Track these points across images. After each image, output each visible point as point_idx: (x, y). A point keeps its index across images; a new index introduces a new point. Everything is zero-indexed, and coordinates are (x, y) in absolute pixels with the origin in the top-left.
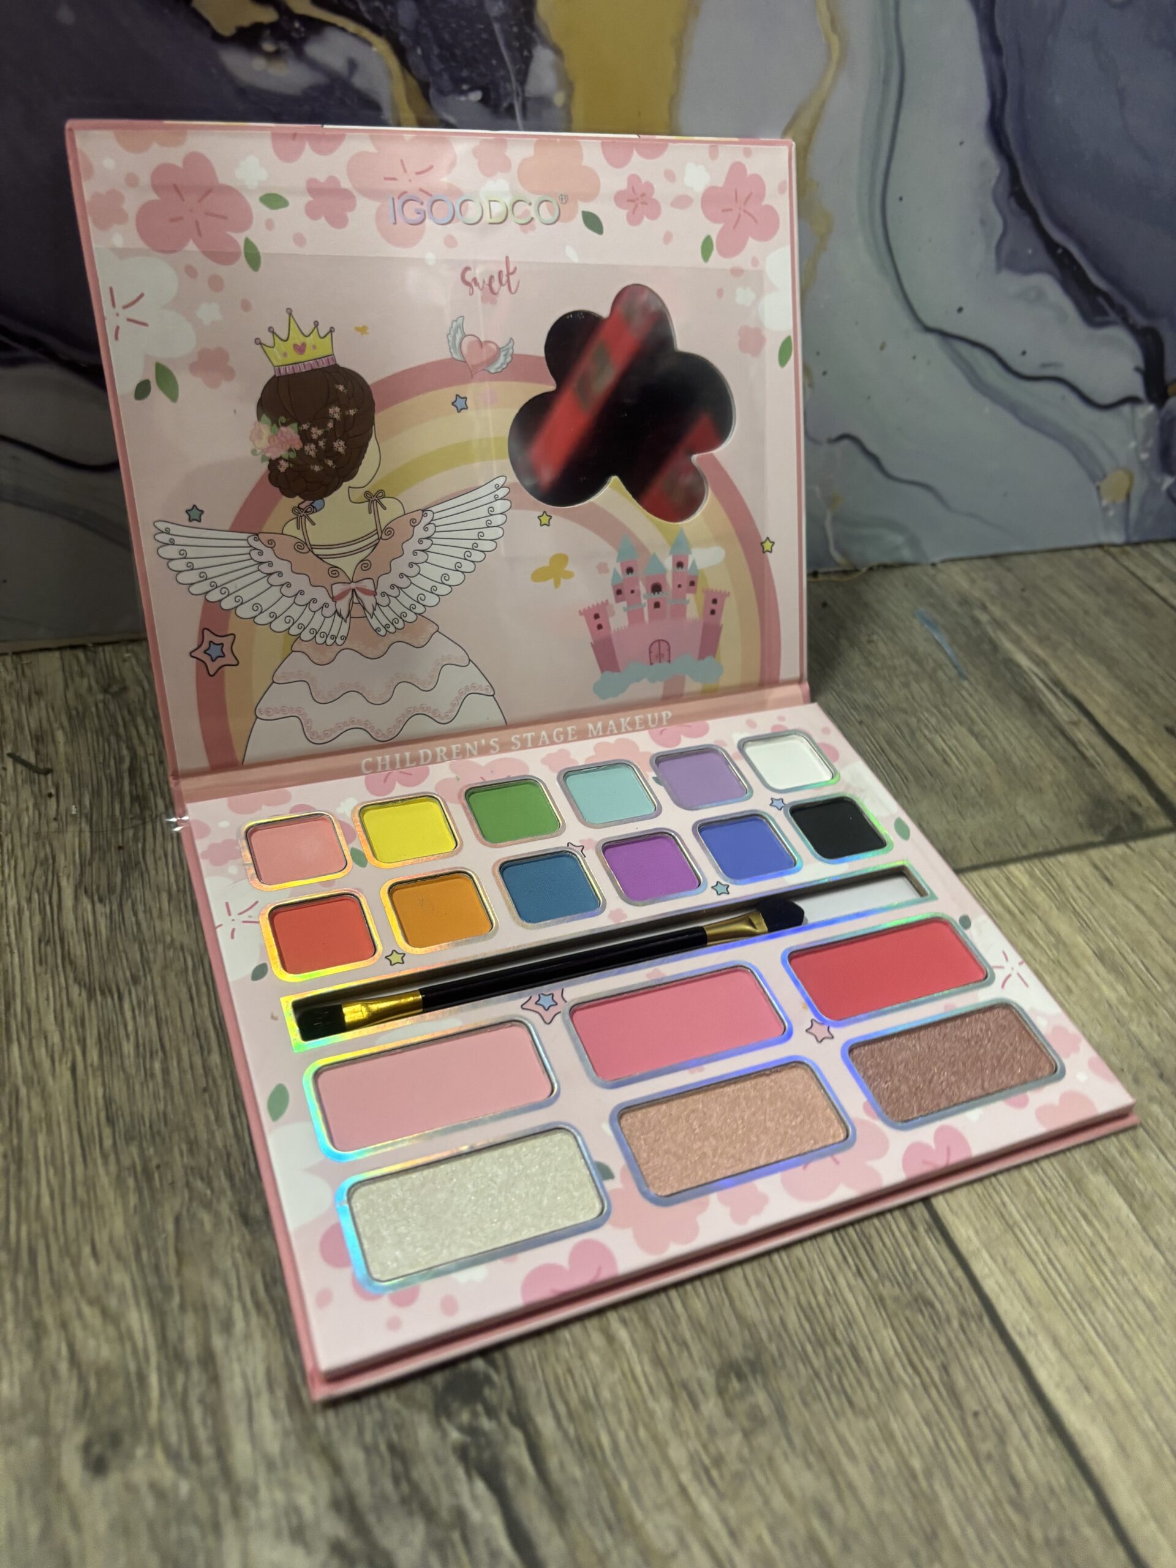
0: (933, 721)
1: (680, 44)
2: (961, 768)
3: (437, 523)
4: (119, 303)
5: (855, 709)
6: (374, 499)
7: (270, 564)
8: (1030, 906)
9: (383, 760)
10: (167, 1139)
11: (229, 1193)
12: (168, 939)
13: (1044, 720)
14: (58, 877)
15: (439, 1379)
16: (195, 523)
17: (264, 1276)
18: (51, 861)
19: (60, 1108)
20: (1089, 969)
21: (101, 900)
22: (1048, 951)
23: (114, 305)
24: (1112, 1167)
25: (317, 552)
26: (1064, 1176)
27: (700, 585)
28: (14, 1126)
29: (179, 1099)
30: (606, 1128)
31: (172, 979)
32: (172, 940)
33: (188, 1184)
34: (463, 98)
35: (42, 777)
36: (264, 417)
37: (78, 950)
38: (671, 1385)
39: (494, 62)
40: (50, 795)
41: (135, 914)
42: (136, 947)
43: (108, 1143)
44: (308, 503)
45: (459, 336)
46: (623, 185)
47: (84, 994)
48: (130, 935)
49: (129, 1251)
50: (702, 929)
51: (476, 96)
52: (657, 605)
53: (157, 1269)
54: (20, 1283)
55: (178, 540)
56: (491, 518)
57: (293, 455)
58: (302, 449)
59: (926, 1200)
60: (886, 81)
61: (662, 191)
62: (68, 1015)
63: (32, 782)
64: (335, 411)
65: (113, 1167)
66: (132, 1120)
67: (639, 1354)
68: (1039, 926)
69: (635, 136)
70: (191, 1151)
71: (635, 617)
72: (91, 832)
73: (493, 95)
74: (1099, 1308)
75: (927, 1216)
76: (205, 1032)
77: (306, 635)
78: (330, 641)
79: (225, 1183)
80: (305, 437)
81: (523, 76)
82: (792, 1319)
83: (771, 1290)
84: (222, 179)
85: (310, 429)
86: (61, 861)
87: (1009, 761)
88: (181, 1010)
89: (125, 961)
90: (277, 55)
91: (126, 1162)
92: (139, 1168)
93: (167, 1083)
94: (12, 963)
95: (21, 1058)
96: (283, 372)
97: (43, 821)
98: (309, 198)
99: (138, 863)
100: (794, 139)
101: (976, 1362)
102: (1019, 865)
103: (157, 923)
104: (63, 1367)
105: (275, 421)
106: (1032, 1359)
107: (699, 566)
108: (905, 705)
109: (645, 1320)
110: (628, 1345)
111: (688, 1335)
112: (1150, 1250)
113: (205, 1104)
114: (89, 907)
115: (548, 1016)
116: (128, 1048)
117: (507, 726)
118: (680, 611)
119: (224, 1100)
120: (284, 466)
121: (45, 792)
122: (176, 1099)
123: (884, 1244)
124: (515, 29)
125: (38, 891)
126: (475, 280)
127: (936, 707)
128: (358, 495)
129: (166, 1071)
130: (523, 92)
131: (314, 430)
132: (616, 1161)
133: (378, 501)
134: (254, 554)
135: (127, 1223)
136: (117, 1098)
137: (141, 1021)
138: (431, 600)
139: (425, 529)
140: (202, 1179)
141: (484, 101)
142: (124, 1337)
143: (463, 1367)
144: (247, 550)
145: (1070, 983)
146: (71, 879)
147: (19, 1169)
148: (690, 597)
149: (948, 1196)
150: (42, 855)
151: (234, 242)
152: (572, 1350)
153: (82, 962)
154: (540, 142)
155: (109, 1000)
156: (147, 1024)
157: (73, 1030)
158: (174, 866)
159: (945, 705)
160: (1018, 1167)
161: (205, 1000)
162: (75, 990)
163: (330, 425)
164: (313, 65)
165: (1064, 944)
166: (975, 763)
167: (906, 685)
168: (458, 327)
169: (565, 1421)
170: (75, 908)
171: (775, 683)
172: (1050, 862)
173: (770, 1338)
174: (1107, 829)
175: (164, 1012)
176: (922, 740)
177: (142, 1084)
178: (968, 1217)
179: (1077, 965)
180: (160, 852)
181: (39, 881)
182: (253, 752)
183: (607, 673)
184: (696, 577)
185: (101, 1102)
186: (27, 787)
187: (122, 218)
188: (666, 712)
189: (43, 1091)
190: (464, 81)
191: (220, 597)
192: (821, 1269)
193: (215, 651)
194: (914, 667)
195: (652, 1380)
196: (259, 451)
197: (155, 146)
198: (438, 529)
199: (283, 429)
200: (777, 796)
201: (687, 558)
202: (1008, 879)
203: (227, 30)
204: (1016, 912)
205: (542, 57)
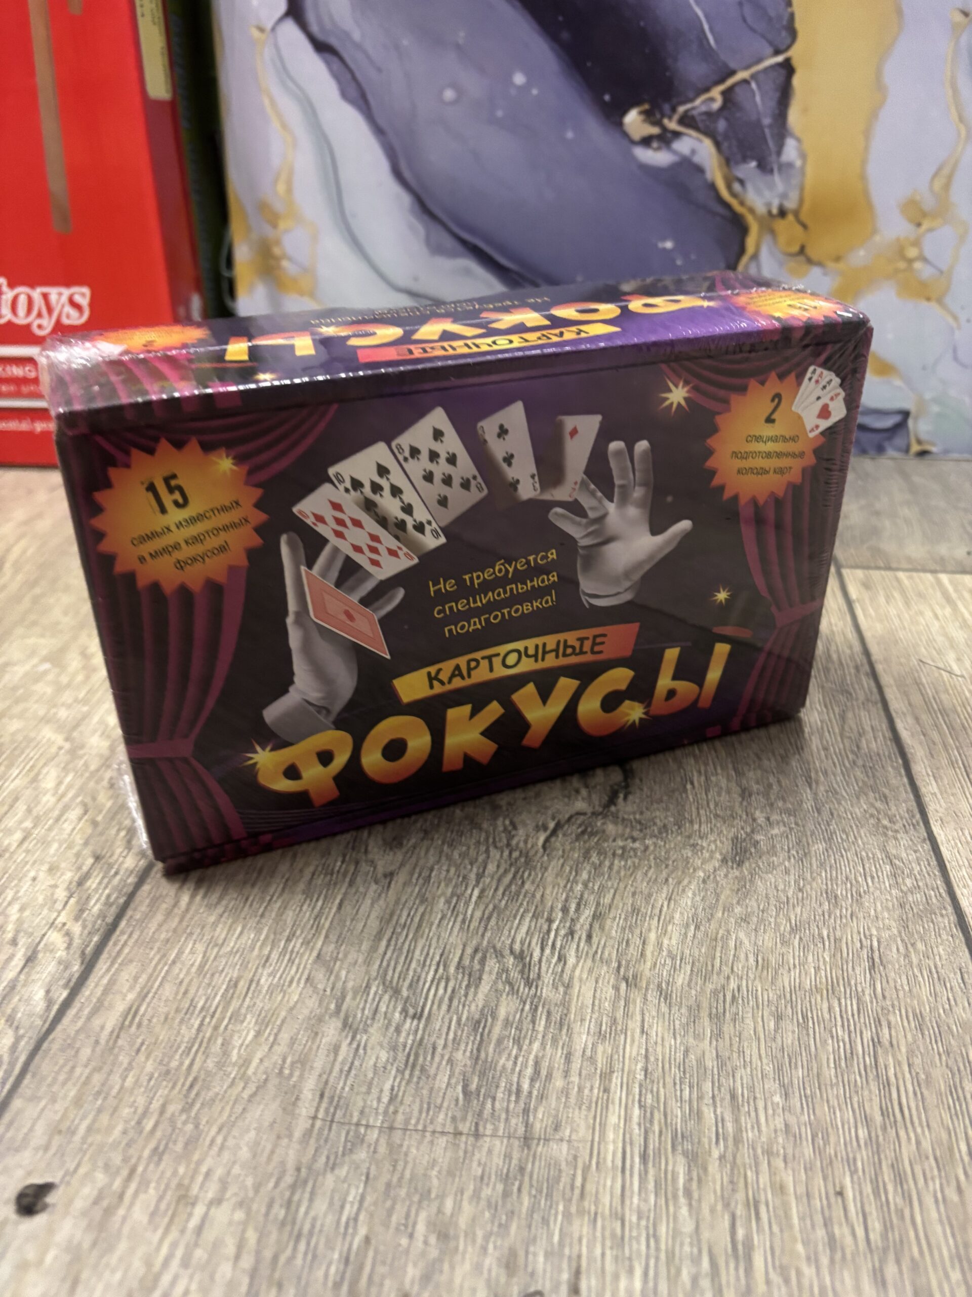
1: (867, 134)
51: (754, 164)
81: (779, 153)
164: (675, 152)
205: (790, 145)
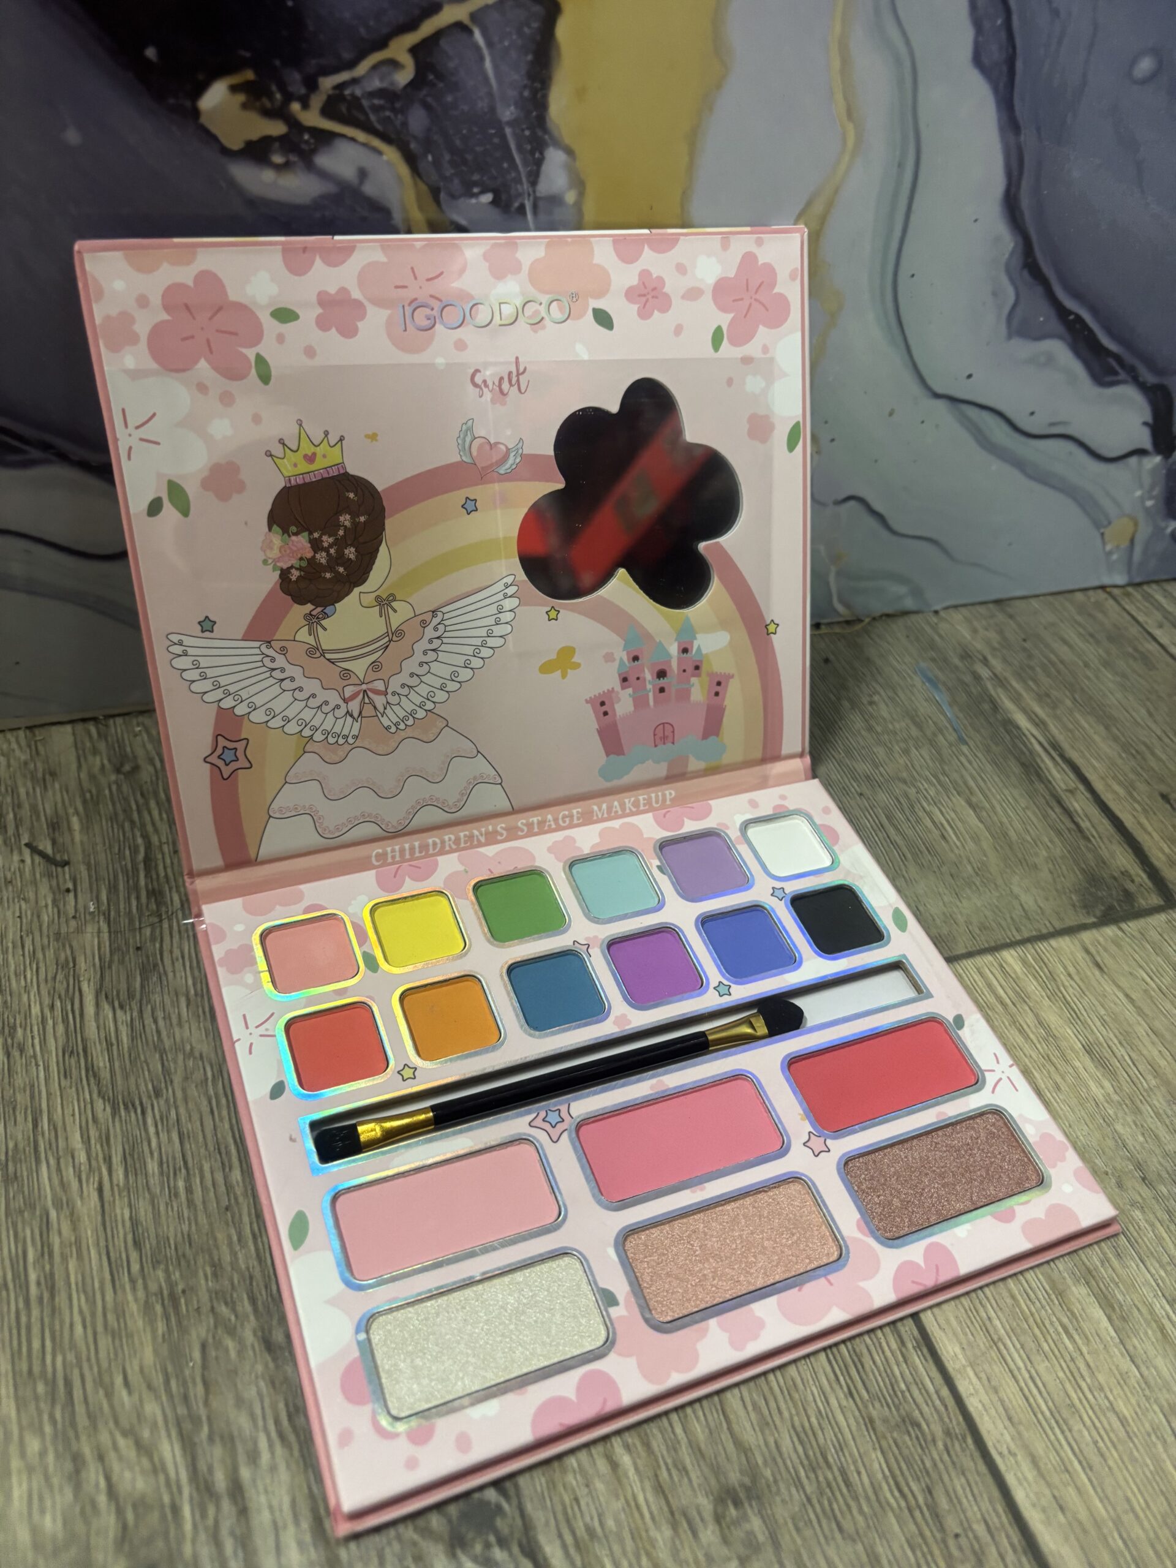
0: (932, 792)
1: (693, 139)
2: (958, 843)
3: (447, 623)
4: (132, 423)
5: (855, 779)
6: (384, 603)
7: (283, 670)
8: (1023, 996)
9: (393, 851)
10: (192, 1262)
11: (252, 1318)
12: (188, 1048)
13: (1040, 787)
14: (79, 982)
15: (453, 1510)
16: (207, 634)
17: (287, 1405)
18: (71, 965)
19: (89, 1234)
20: (1077, 1064)
21: (122, 1007)
22: (1038, 1046)
23: (126, 426)
24: (1093, 1277)
25: (328, 656)
26: (1047, 1287)
27: (704, 668)
28: (46, 1250)
29: (203, 1219)
30: (611, 1252)
31: (193, 1091)
32: (192, 1049)
33: (213, 1309)
34: (474, 201)
35: (59, 869)
36: (275, 528)
37: (101, 1062)
38: (672, 1513)
39: (505, 165)
40: (68, 891)
41: (155, 1021)
42: (157, 1056)
43: (135, 1267)
44: (319, 609)
45: (468, 439)
46: (634, 281)
47: (108, 1109)
48: (151, 1043)
49: (158, 1380)
50: (703, 1034)
51: (487, 198)
52: (662, 690)
53: (186, 1398)
54: (58, 1415)
55: (190, 651)
56: (499, 615)
57: (304, 564)
58: (314, 557)
59: (915, 1316)
60: (901, 165)
61: (674, 285)
62: (93, 1133)
63: (50, 876)
64: (345, 519)
65: (141, 1294)
66: (158, 1243)
67: (641, 1481)
68: (1030, 1019)
69: (646, 231)
70: (215, 1275)
71: (640, 702)
72: (110, 932)
73: (504, 197)
74: (1077, 1426)
75: (916, 1332)
76: (226, 1147)
77: (318, 736)
78: (341, 741)
79: (248, 1308)
80: (316, 545)
81: (534, 177)
82: (786, 1443)
83: (766, 1412)
84: (233, 296)
85: (321, 537)
86: (82, 965)
87: (1005, 835)
88: (202, 1125)
89: (146, 1073)
90: (286, 166)
91: (153, 1287)
92: (165, 1293)
93: (190, 1203)
94: (38, 1077)
95: (50, 1179)
96: (293, 483)
97: (63, 920)
98: (319, 311)
99: (155, 965)
100: (806, 225)
101: (959, 1483)
102: (1012, 952)
103: (177, 1030)
104: (102, 1499)
105: (285, 531)
106: (1010, 1479)
107: (704, 651)
108: (905, 775)
109: (647, 1445)
110: (631, 1472)
111: (688, 1461)
112: (1126, 1364)
113: (227, 1224)
114: (110, 1015)
115: (555, 1133)
116: (152, 1166)
117: (514, 811)
118: (684, 695)
119: (246, 1219)
120: (295, 574)
121: (63, 888)
122: (199, 1218)
123: (874, 1362)
124: (527, 133)
125: (60, 997)
126: (485, 382)
127: (936, 777)
128: (369, 599)
129: (189, 1190)
130: (534, 192)
131: (325, 538)
132: (620, 1286)
133: (389, 605)
134: (267, 661)
135: (156, 1352)
136: (143, 1219)
137: (164, 1137)
138: (441, 696)
139: (436, 629)
140: (226, 1304)
141: (495, 202)
142: (157, 1469)
143: (476, 1496)
144: (259, 658)
145: (1059, 1080)
146: (92, 984)
147: (52, 1297)
148: (694, 680)
149: (936, 1310)
150: (63, 956)
151: (246, 358)
152: (579, 1477)
153: (105, 1075)
154: (551, 244)
155: (133, 1115)
156: (170, 1140)
157: (98, 1147)
158: (191, 967)
159: (944, 773)
160: (1004, 1279)
161: (225, 1113)
162: (99, 1104)
163: (341, 533)
164: (323, 175)
165: (1054, 1037)
166: (972, 838)
167: (906, 752)
168: (467, 431)
169: (572, 1551)
170: (97, 1014)
171: (777, 758)
172: (1042, 946)
173: (765, 1462)
174: (1099, 910)
175: (187, 1127)
176: (921, 814)
177: (167, 1204)
178: (955, 1334)
179: (1067, 1061)
180: (177, 952)
181: (61, 988)
182: (265, 851)
183: (612, 757)
184: (701, 661)
185: (128, 1224)
186: (45, 880)
187: (134, 339)
188: (670, 792)
189: (72, 1214)
190: (475, 184)
191: (234, 703)
192: (814, 1388)
193: (229, 755)
194: (914, 732)
195: (654, 1508)
196: (270, 561)
197: (165, 266)
198: (448, 629)
199: (294, 538)
200: (778, 885)
201: (692, 643)
202: (1001, 966)
203: (236, 144)
204: (1008, 1001)
205: (554, 158)
